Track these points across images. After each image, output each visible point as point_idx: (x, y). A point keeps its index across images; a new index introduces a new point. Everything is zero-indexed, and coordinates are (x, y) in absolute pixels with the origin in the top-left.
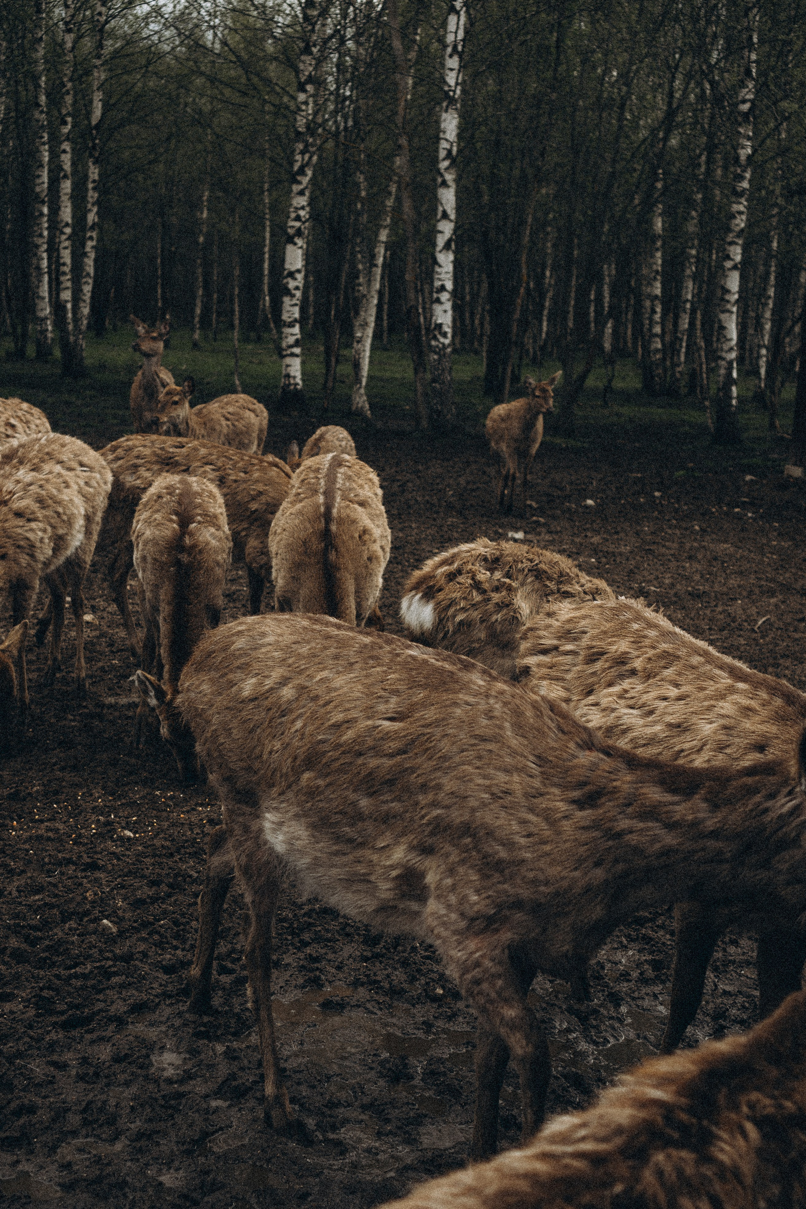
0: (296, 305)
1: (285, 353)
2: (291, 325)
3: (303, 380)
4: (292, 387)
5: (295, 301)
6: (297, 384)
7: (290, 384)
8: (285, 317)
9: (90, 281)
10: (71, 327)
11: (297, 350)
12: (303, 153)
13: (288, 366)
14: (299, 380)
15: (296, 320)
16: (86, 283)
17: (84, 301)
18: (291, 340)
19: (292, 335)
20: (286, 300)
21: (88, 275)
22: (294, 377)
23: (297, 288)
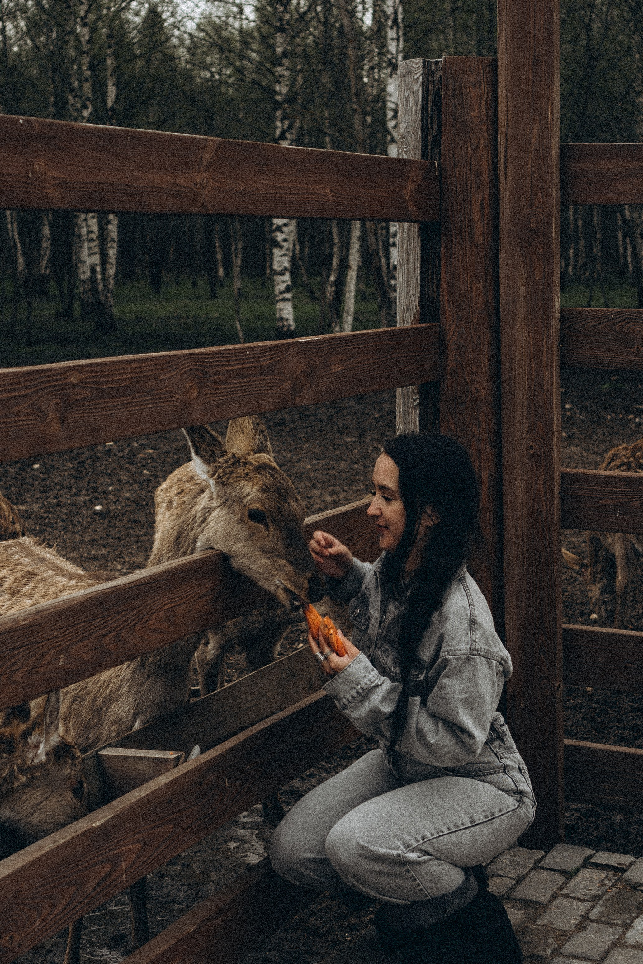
0: (285, 255)
1: (277, 298)
2: (282, 273)
3: (295, 320)
4: (285, 329)
5: (283, 252)
6: (289, 326)
7: (284, 326)
8: (276, 266)
9: (115, 245)
10: (101, 287)
11: (288, 295)
12: (282, 120)
13: (281, 310)
14: (291, 322)
15: (285, 269)
16: (112, 247)
17: (111, 264)
18: (282, 287)
19: (283, 282)
20: (276, 251)
21: (113, 240)
22: (287, 320)
23: (285, 240)
